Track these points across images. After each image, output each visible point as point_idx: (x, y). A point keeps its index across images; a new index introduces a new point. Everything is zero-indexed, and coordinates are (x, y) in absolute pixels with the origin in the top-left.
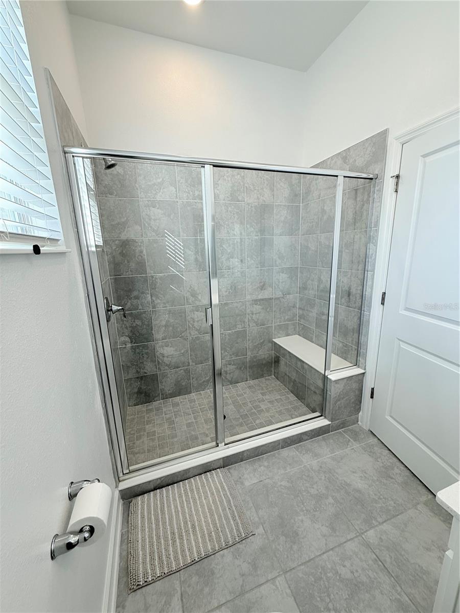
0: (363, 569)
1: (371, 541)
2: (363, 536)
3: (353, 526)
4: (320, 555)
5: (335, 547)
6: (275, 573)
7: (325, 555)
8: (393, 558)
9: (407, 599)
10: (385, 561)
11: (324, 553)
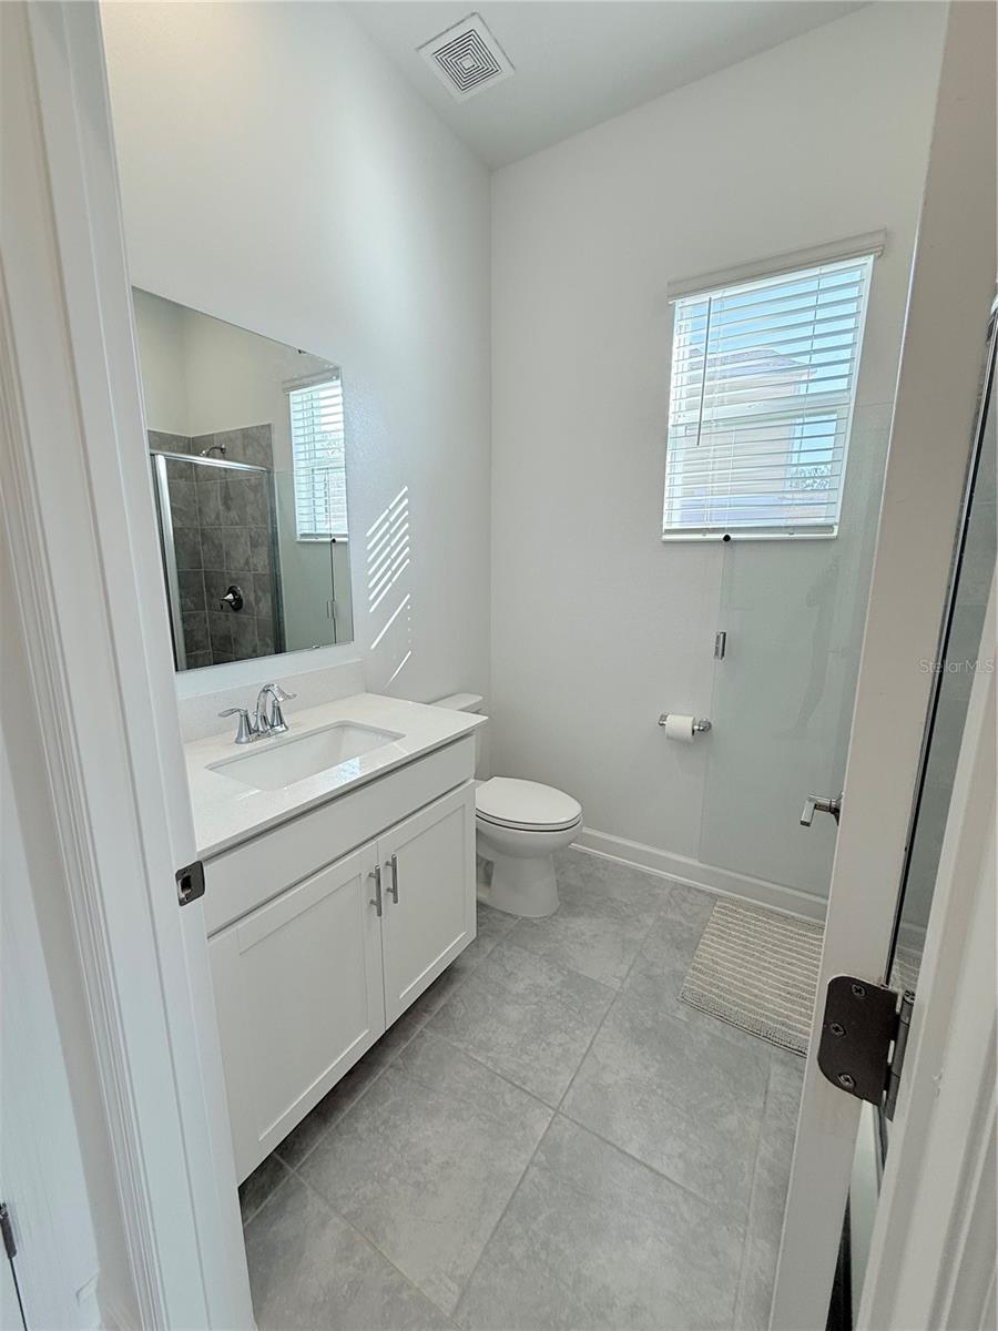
0: (537, 1058)
1: (537, 1111)
2: (551, 1111)
3: (572, 1120)
4: (594, 1037)
5: (582, 1062)
6: (626, 985)
7: (589, 1043)
8: (501, 1104)
9: (479, 1059)
10: (511, 1091)
11: (592, 1043)
